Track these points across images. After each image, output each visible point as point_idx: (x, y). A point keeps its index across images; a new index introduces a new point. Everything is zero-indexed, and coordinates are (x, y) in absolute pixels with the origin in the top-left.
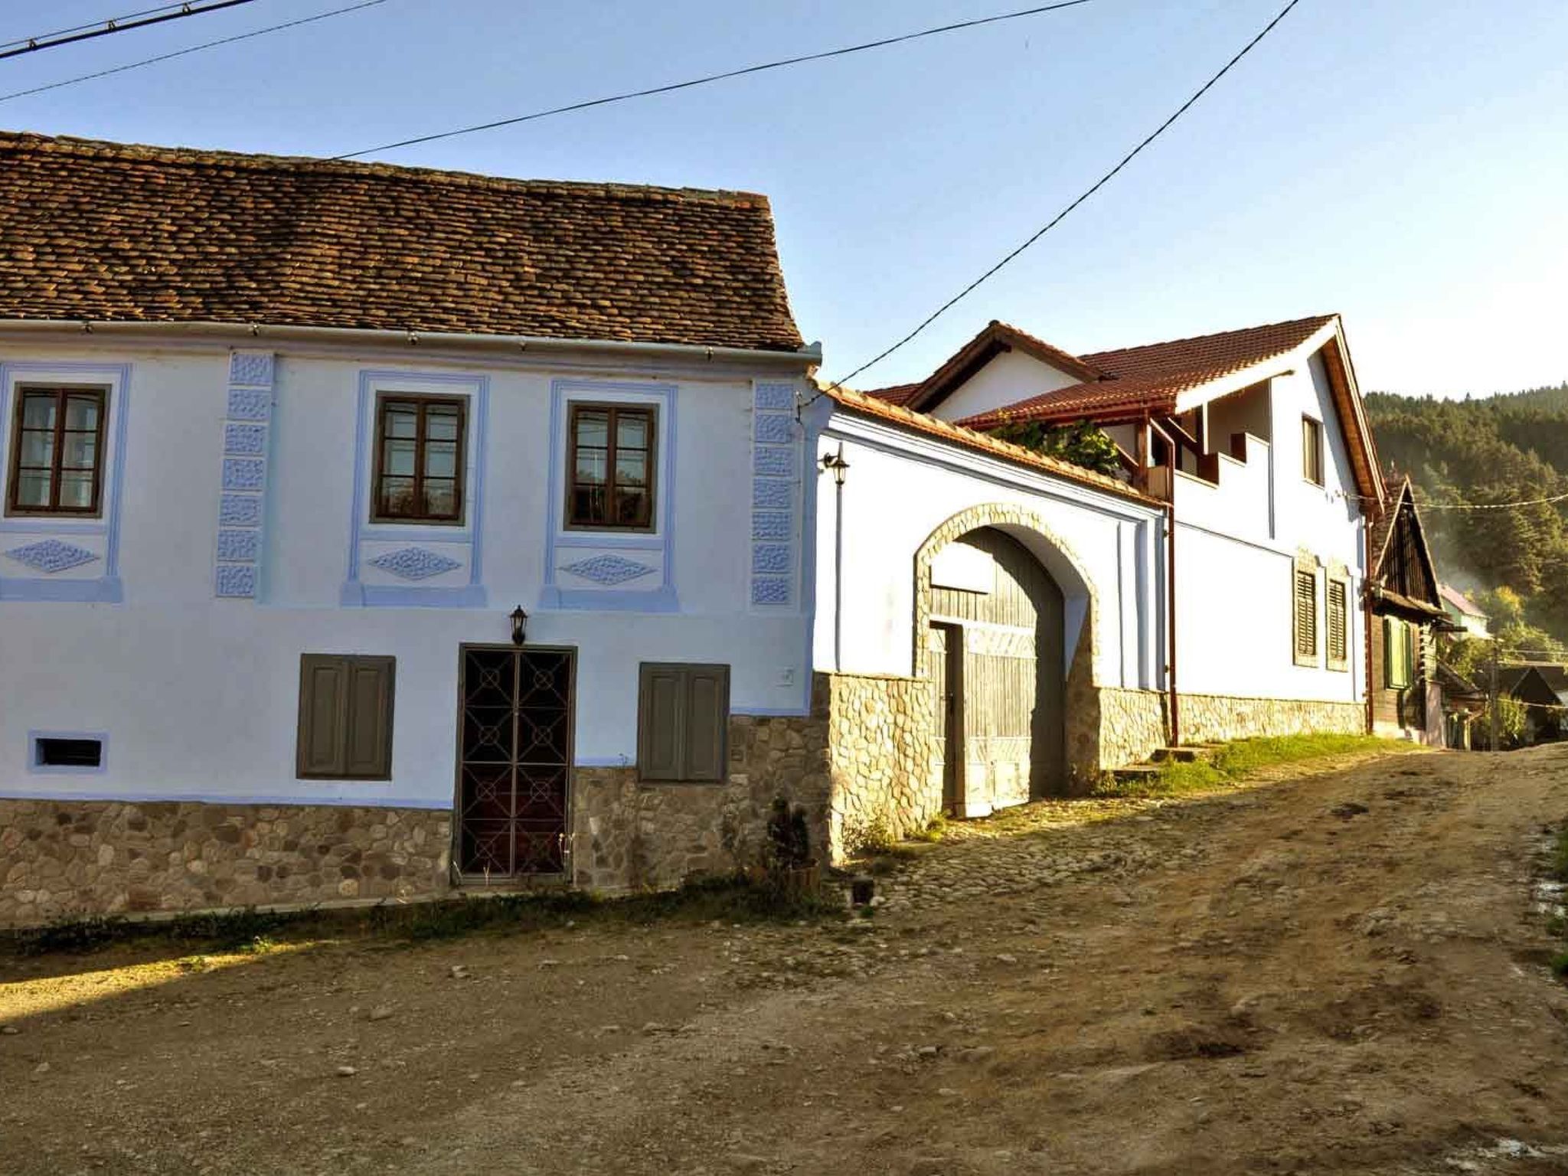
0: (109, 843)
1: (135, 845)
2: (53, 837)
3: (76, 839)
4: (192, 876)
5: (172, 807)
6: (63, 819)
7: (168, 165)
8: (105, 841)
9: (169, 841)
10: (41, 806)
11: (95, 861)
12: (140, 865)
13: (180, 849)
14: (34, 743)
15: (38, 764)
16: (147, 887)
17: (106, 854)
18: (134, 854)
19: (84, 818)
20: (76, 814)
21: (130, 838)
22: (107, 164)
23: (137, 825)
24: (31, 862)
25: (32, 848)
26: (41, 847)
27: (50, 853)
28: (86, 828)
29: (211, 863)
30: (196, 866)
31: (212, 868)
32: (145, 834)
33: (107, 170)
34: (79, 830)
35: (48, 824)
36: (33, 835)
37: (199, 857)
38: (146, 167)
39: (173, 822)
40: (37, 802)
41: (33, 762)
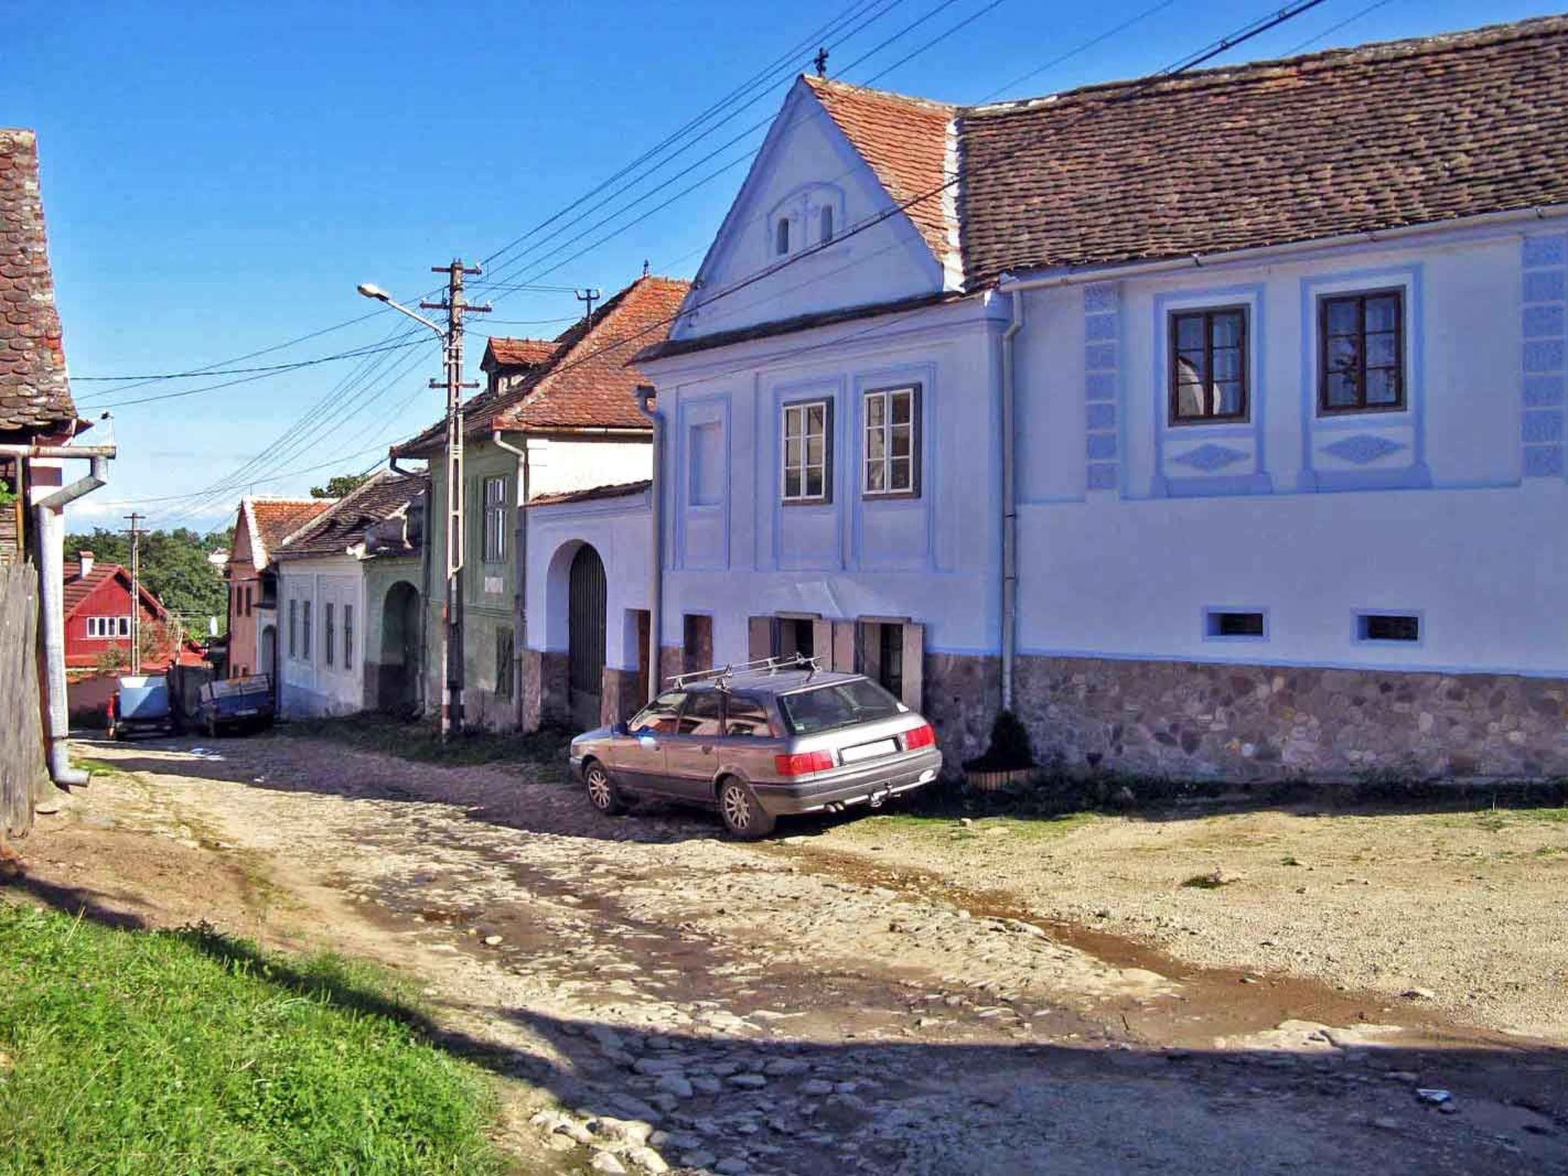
0: (1428, 712)
1: (1453, 713)
2: (1377, 704)
3: (1398, 707)
4: (1509, 745)
5: (1488, 679)
6: (1386, 688)
7: (1470, 49)
8: (1425, 708)
9: (1487, 712)
10: (1366, 676)
11: (1418, 727)
12: (1459, 733)
13: (1498, 719)
14: (1356, 620)
15: (1362, 637)
16: (1468, 753)
17: (1426, 721)
18: (1453, 723)
19: (1403, 688)
20: (1397, 683)
21: (1448, 708)
22: (1407, 63)
23: (1455, 695)
24: (1358, 726)
25: (1357, 713)
26: (1365, 712)
27: (1372, 716)
28: (1407, 697)
29: (1530, 734)
30: (1515, 737)
31: (1532, 738)
32: (1464, 704)
33: (1407, 70)
34: (1401, 699)
35: (1371, 692)
36: (1358, 702)
37: (1518, 728)
38: (1447, 57)
39: (1491, 694)
40: (1361, 672)
41: (1355, 635)
